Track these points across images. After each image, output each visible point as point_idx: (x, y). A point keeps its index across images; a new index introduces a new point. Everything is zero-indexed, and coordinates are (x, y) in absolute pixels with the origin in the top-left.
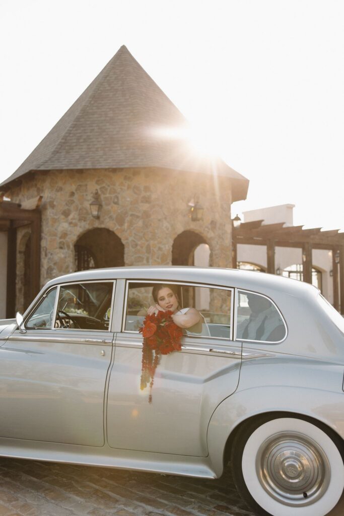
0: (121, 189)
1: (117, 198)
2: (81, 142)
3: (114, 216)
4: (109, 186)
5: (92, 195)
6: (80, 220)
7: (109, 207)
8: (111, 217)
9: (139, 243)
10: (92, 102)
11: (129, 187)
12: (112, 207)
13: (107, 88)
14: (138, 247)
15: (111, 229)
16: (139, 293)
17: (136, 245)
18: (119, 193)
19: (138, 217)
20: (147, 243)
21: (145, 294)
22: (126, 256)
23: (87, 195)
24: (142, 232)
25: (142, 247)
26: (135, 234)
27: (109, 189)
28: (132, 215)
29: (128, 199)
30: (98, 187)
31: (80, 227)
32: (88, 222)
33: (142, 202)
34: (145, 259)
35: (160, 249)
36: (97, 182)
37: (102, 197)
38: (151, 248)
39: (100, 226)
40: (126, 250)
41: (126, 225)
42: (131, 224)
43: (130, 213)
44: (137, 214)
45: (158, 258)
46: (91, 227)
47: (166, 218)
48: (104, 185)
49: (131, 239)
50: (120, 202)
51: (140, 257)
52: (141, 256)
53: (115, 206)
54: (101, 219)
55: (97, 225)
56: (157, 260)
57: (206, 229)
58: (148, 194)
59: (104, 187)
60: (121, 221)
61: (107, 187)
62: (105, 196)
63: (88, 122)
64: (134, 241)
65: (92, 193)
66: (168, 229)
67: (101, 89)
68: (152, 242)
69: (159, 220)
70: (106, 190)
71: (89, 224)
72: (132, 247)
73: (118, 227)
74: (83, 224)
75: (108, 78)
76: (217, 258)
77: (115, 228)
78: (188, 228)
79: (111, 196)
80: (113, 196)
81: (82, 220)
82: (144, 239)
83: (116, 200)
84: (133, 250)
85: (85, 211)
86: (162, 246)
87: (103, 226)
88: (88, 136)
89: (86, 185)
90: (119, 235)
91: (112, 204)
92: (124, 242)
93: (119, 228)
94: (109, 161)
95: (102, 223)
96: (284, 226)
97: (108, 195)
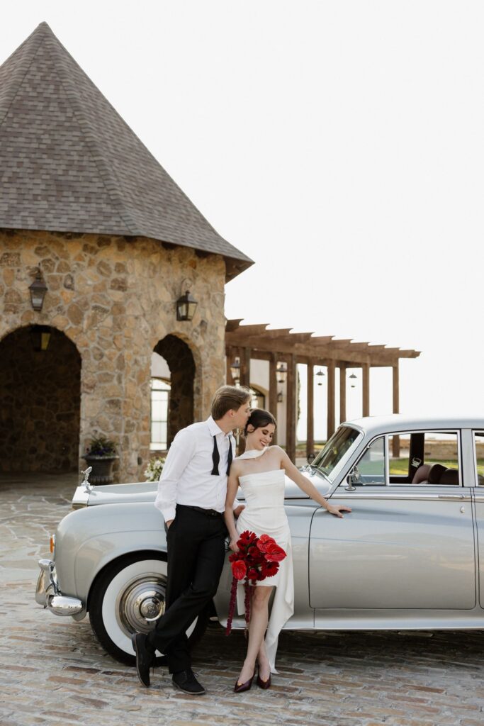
0: (78, 265)
1: (72, 279)
2: (5, 182)
3: (66, 308)
4: (57, 258)
5: (28, 271)
6: (6, 310)
7: (57, 293)
8: (60, 309)
9: (106, 352)
10: (10, 115)
11: (91, 263)
12: (62, 293)
13: (31, 94)
14: (105, 359)
15: (59, 328)
16: (104, 430)
17: (102, 355)
18: (74, 272)
19: (105, 311)
20: (118, 354)
21: (115, 433)
22: (83, 372)
23: (19, 271)
24: (111, 335)
25: (110, 359)
26: (100, 338)
27: (57, 263)
28: (95, 308)
29: (90, 282)
30: (39, 259)
31: (7, 322)
32: (21, 315)
33: (112, 288)
34: (115, 378)
35: (136, 362)
36: (38, 251)
37: (46, 275)
38: (126, 361)
39: (40, 323)
40: (85, 362)
41: (85, 323)
42: (94, 321)
43: (93, 304)
44: (103, 306)
45: (133, 377)
46: (25, 324)
47: (144, 315)
48: (49, 257)
49: (92, 345)
50: (76, 286)
51: (107, 374)
52: (109, 372)
53: (68, 292)
54: (44, 311)
55: (36, 320)
56: (133, 379)
57: (195, 333)
58: (122, 276)
59: (49, 260)
60: (76, 316)
61: (53, 260)
62: (50, 274)
63: (9, 149)
64: (98, 349)
65: (28, 268)
66: (147, 332)
67: (21, 93)
68: (126, 352)
69: (137, 318)
70: (53, 264)
71: (22, 318)
72: (95, 358)
73: (71, 324)
74: (11, 316)
75: (28, 77)
76: (207, 377)
77: (67, 328)
78: (172, 331)
79: (61, 274)
80: (64, 275)
81: (11, 310)
82: (114, 346)
83: (69, 282)
84: (97, 363)
85: (15, 297)
86: (139, 358)
87: (46, 323)
88: (14, 173)
89: (19, 255)
90: (73, 338)
91: (62, 288)
92: (81, 349)
93: (74, 327)
94: (62, 220)
95: (46, 317)
96: (291, 332)
97: (55, 273)
